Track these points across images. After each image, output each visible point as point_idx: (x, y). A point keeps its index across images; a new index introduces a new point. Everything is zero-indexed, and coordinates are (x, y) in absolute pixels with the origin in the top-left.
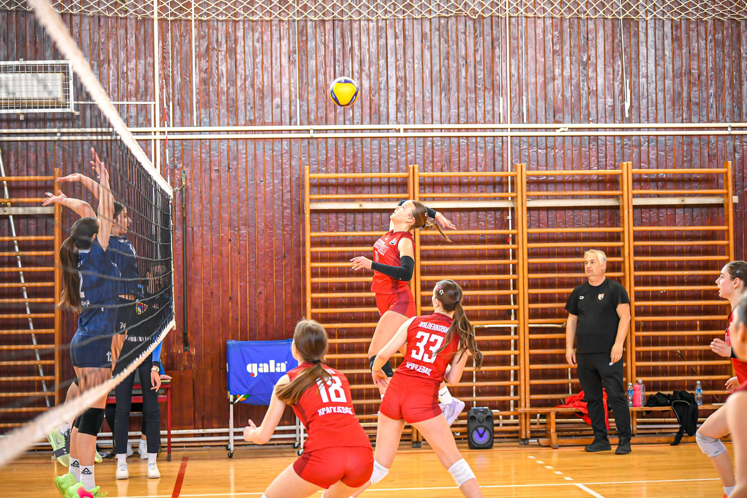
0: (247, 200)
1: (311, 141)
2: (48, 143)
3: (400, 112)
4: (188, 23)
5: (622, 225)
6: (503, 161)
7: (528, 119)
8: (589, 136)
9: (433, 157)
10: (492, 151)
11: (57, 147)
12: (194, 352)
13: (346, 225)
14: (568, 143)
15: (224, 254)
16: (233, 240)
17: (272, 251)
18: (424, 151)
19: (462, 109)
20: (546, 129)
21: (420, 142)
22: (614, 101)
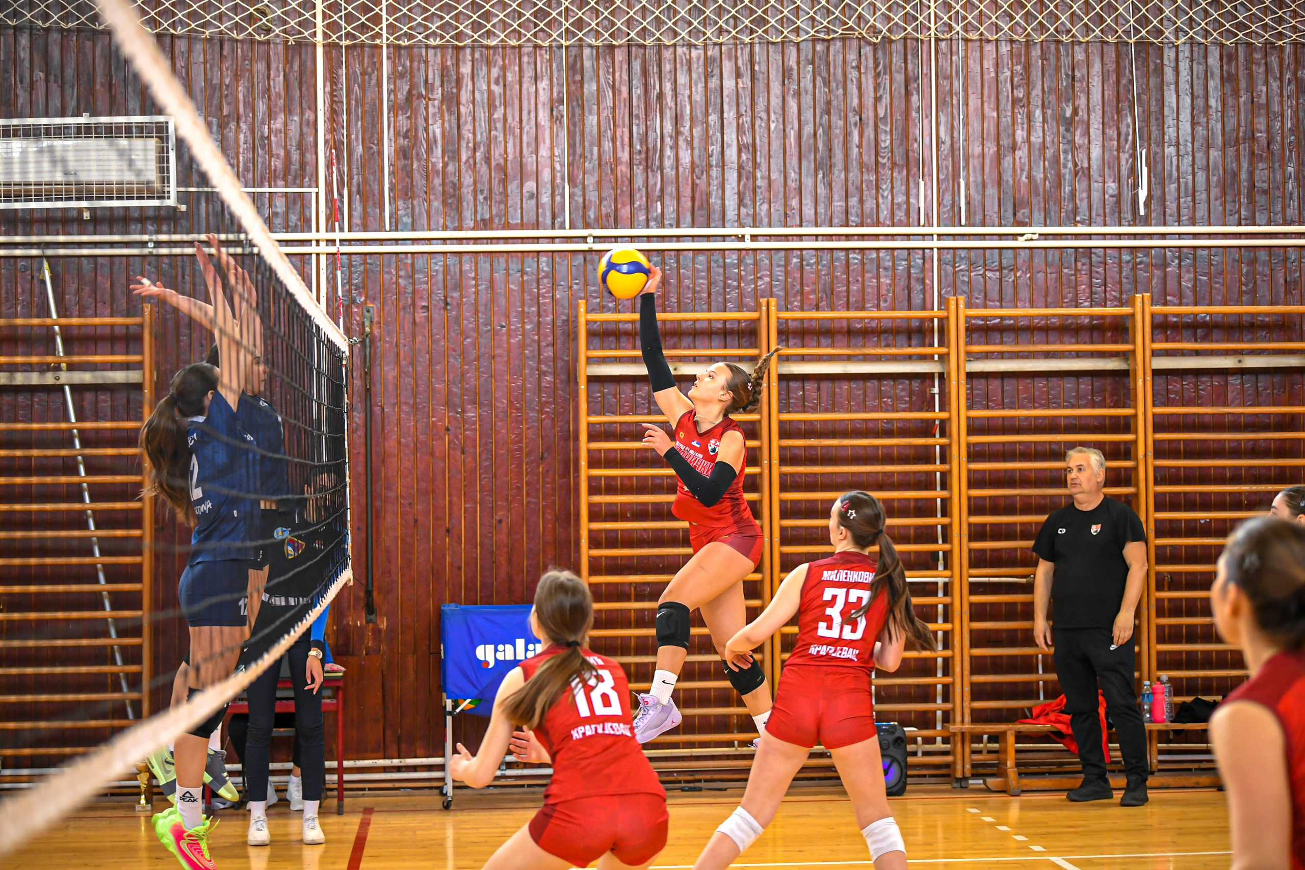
0: (478, 359)
1: (589, 256)
2: (131, 259)
3: (745, 206)
4: (377, 51)
5: (1132, 403)
6: (924, 291)
7: (968, 218)
8: (1076, 248)
9: (802, 285)
10: (906, 275)
11: (147, 267)
12: (384, 624)
14: (1038, 261)
15: (437, 452)
16: (452, 429)
17: (520, 449)
18: (787, 274)
19: (853, 201)
20: (1001, 236)
21: (779, 258)
22: (1119, 188)
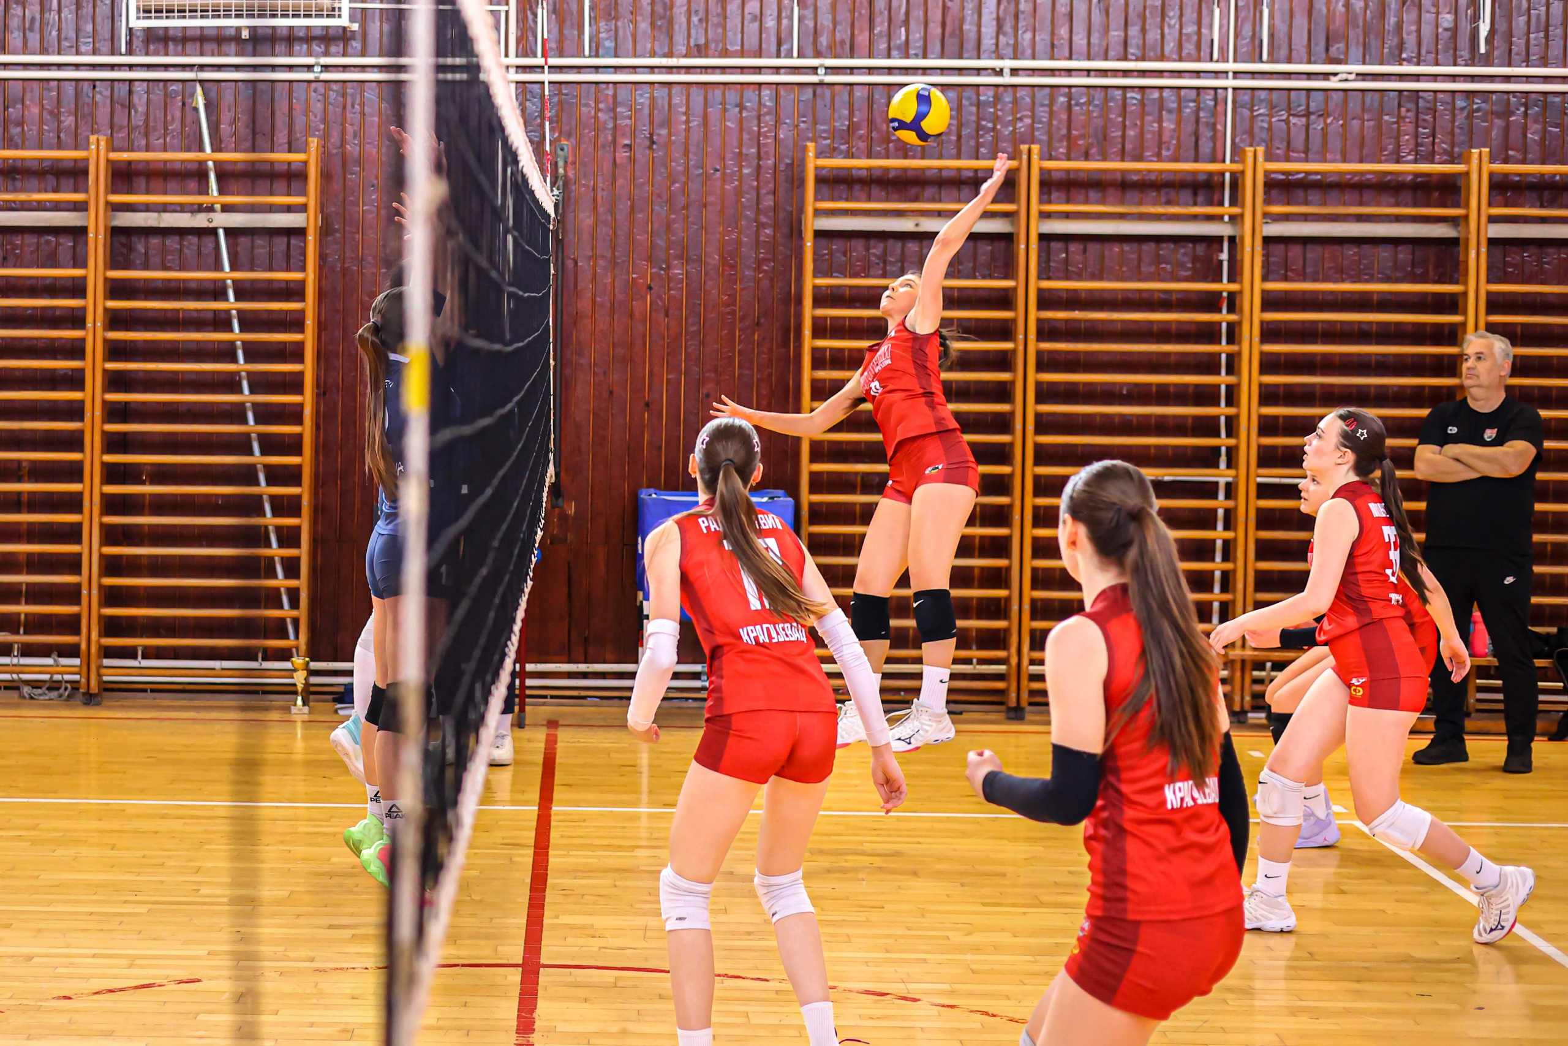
0: (686, 207)
1: (819, 90)
2: (295, 84)
3: (1005, 34)
5: (1461, 278)
6: (1214, 139)
7: (1270, 53)
8: (1400, 91)
9: (1069, 129)
10: (1193, 119)
11: (313, 94)
12: (572, 510)
13: (885, 262)
14: (1354, 104)
15: (637, 314)
16: (655, 289)
17: (733, 313)
18: (1051, 114)
19: (1134, 31)
20: (1309, 76)
21: (1042, 96)
22: (1456, 21)
